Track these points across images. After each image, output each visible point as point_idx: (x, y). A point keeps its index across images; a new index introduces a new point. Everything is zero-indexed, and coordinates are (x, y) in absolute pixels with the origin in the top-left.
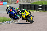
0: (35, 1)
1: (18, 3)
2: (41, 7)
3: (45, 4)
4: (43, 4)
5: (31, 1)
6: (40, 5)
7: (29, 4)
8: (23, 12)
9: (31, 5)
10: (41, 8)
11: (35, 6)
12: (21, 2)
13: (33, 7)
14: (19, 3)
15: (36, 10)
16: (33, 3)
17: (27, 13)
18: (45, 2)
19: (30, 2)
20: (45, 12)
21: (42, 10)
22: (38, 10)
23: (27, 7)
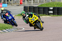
0: (44, 2)
1: (22, 4)
2: (53, 10)
3: (58, 6)
4: (55, 6)
5: (38, 2)
6: (51, 7)
7: (37, 6)
8: (30, 17)
9: (39, 8)
10: (52, 12)
11: (44, 8)
12: (26, 3)
13: (42, 10)
14: (24, 4)
15: (45, 14)
16: (42, 5)
17: (36, 18)
18: (57, 4)
19: (37, 4)
20: (58, 17)
21: (53, 14)
22: (49, 15)
23: (34, 10)
